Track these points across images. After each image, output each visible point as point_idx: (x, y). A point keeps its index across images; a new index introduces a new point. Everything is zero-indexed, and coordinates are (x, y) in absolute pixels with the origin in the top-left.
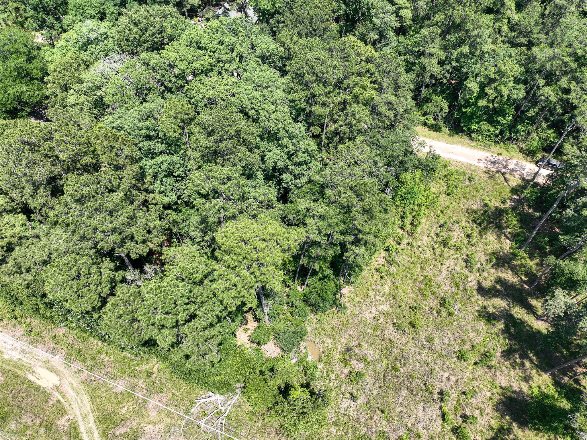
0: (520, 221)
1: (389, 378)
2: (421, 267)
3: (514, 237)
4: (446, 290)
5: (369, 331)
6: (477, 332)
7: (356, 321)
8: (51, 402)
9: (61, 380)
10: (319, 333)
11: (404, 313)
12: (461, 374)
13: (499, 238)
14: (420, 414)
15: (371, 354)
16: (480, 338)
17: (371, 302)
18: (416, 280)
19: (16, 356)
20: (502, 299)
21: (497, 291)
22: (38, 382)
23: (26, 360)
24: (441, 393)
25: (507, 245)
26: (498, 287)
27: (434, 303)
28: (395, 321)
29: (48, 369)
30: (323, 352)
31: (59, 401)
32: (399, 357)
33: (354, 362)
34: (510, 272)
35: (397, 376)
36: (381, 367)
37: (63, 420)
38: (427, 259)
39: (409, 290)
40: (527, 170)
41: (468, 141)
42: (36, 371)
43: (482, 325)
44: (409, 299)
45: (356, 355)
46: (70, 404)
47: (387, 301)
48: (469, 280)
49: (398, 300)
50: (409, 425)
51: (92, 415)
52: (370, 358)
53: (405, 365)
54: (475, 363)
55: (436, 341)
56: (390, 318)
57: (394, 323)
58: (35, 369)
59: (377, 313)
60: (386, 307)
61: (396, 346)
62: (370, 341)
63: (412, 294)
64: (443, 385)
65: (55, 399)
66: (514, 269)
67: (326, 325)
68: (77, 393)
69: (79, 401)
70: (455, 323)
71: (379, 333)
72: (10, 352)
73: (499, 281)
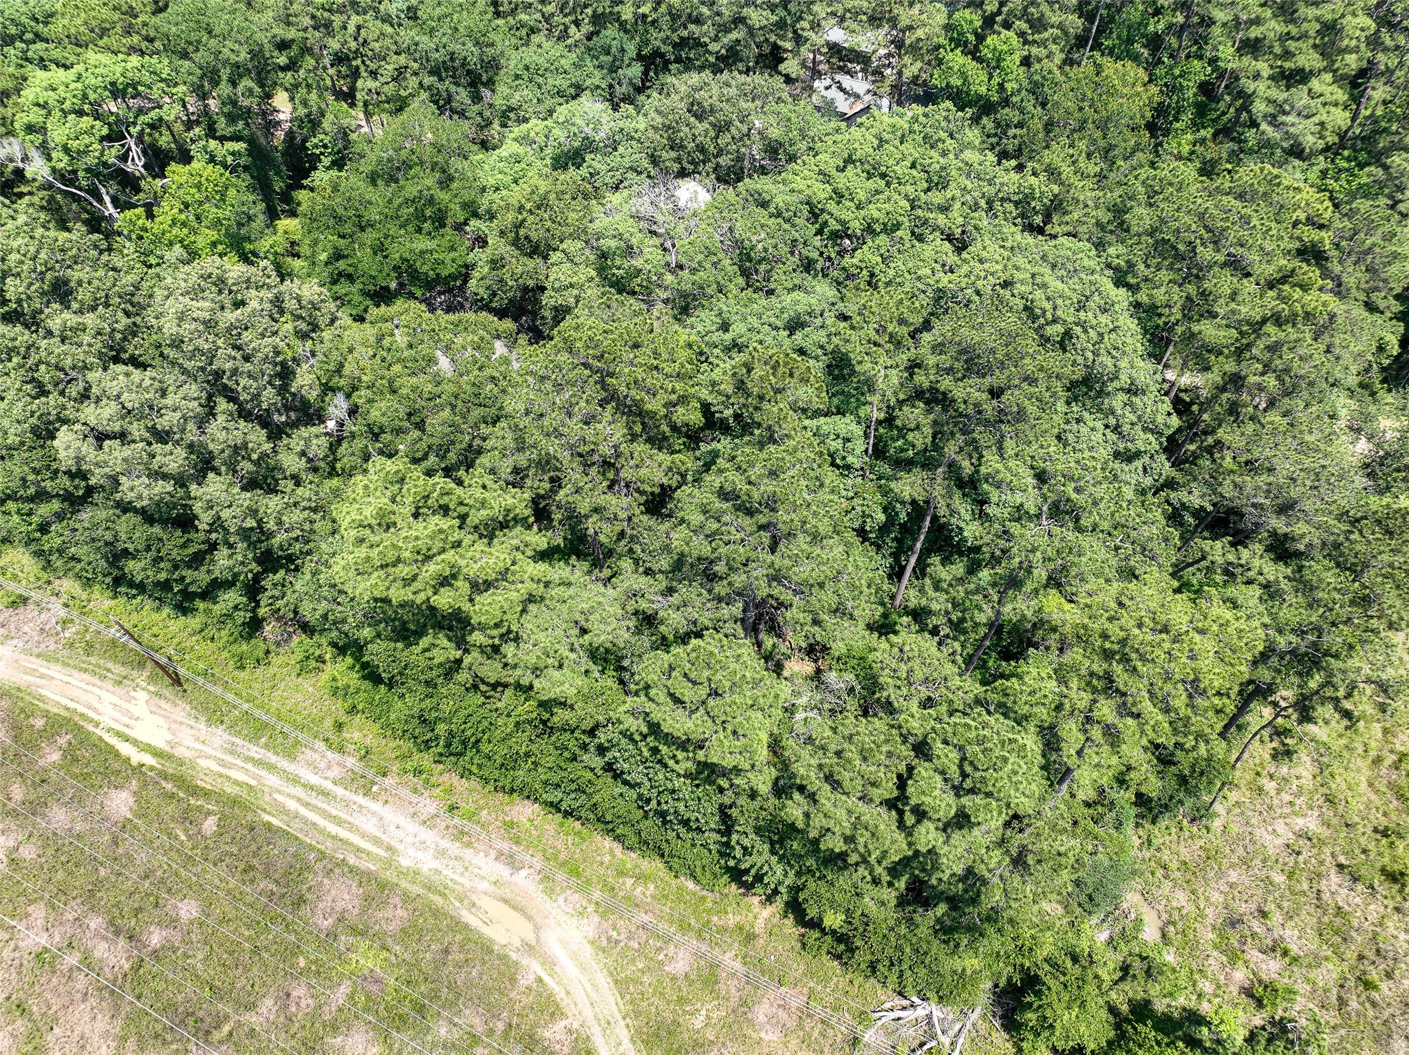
1: (1354, 1004)
8: (523, 983)
10: (1153, 873)
11: (1363, 840)
15: (1295, 937)
17: (1270, 808)
19: (428, 863)
22: (487, 931)
23: (450, 873)
29: (506, 901)
30: (1170, 923)
31: (540, 980)
33: (1254, 955)
35: (1374, 1004)
36: (1328, 974)
37: (556, 1028)
39: (1364, 785)
42: (478, 903)
44: (1368, 807)
45: (1254, 935)
46: (568, 993)
47: (1311, 808)
49: (1341, 808)
51: (622, 1023)
52: (1294, 949)
53: (1389, 975)
56: (1327, 851)
57: (1341, 867)
58: (474, 898)
59: (1291, 835)
60: (1311, 823)
61: (1355, 923)
62: (1285, 904)
63: (1373, 797)
65: (532, 977)
67: (1165, 856)
71: (1305, 886)
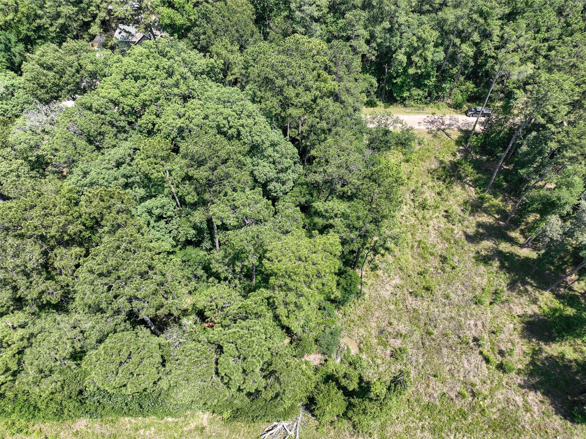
0: (474, 168)
1: (427, 343)
2: (412, 234)
3: (475, 183)
4: (440, 248)
5: (392, 307)
6: (481, 275)
7: (377, 303)
10: (349, 326)
11: (415, 280)
12: (483, 317)
13: (463, 188)
14: (466, 365)
15: (403, 328)
16: (485, 280)
17: (383, 281)
18: (412, 247)
20: (488, 240)
21: (482, 234)
24: (475, 340)
25: (472, 193)
26: (481, 231)
27: (436, 262)
28: (411, 290)
30: (361, 343)
32: (428, 322)
33: (392, 341)
34: (486, 215)
35: (433, 340)
36: (417, 336)
38: (413, 226)
39: (410, 258)
40: (461, 122)
41: (403, 109)
43: (482, 268)
44: (414, 266)
45: (390, 333)
47: (396, 275)
48: (456, 232)
49: (405, 271)
50: (462, 379)
52: (404, 332)
53: (435, 326)
54: (491, 303)
55: (452, 295)
56: (405, 289)
57: (411, 293)
59: (392, 289)
60: (397, 281)
61: (421, 313)
62: (397, 316)
63: (415, 261)
64: (473, 332)
66: (486, 211)
67: (352, 317)
70: (460, 274)
71: (401, 306)
73: (479, 225)
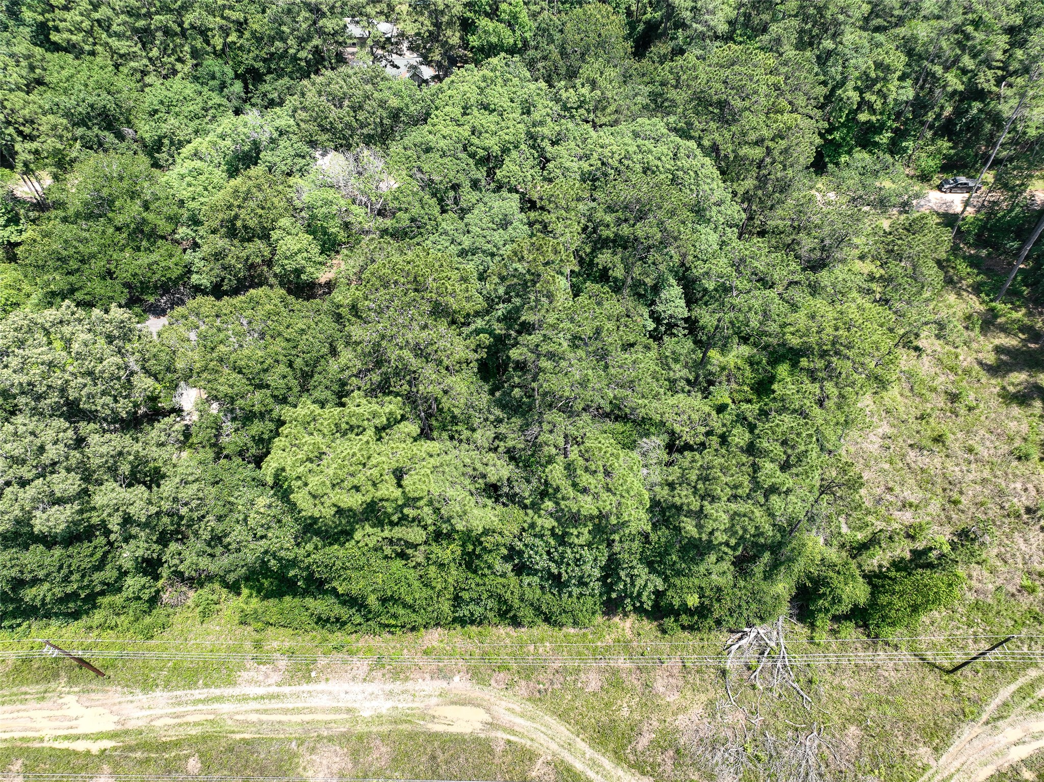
8: (498, 750)
9: (488, 710)
11: (914, 427)
16: (1025, 426)
19: (384, 706)
20: (1019, 372)
21: (1004, 363)
22: (451, 729)
23: (404, 705)
24: (1030, 511)
26: (1003, 357)
27: (941, 401)
28: (910, 442)
29: (455, 703)
31: (509, 742)
32: (947, 486)
33: (897, 515)
34: (1002, 335)
35: (963, 512)
36: (935, 507)
37: (538, 766)
42: (436, 714)
44: (907, 408)
45: (891, 503)
46: (532, 740)
47: (881, 420)
48: (961, 358)
49: (895, 414)
51: (578, 740)
52: (913, 501)
54: (1041, 459)
55: (979, 448)
56: (901, 440)
57: (911, 446)
58: (431, 712)
59: (880, 440)
61: (933, 473)
65: (502, 743)
66: (1003, 329)
68: (532, 719)
69: (543, 729)
71: (900, 464)
72: (367, 704)
73: (999, 350)
